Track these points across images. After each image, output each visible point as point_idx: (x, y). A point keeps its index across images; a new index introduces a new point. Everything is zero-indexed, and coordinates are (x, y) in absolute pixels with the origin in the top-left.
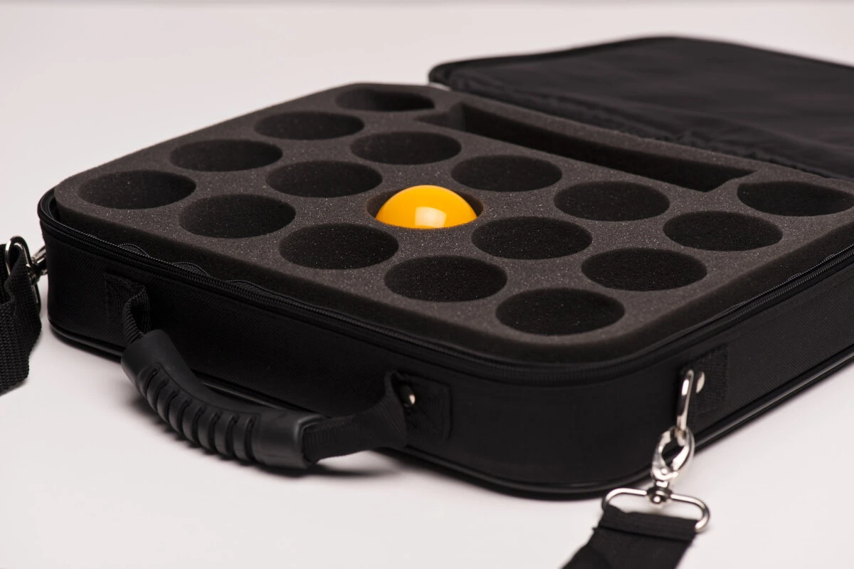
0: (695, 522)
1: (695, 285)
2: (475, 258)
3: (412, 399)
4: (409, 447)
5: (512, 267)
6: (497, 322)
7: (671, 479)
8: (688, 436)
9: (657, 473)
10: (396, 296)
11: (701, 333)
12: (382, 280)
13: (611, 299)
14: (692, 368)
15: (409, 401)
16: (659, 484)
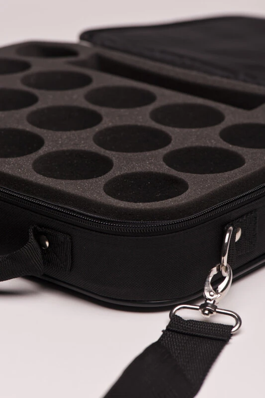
0: (232, 327)
1: (236, 170)
2: (94, 151)
3: (47, 244)
4: (44, 275)
5: (118, 157)
6: (104, 194)
7: (216, 298)
8: (228, 270)
9: (207, 295)
10: (39, 176)
11: (238, 202)
12: (31, 165)
13: (180, 179)
14: (232, 225)
15: (46, 245)
16: (208, 301)
